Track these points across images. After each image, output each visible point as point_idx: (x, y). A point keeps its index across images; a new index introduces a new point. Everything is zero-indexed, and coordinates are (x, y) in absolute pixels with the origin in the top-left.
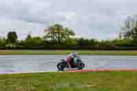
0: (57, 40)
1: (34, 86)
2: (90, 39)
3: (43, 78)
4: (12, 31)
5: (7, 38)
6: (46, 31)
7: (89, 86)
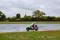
6: (33, 13)
7: (53, 37)
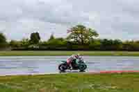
0: (81, 41)
1: (57, 87)
2: (113, 39)
3: (66, 80)
4: (35, 32)
5: (30, 39)
6: (69, 31)
